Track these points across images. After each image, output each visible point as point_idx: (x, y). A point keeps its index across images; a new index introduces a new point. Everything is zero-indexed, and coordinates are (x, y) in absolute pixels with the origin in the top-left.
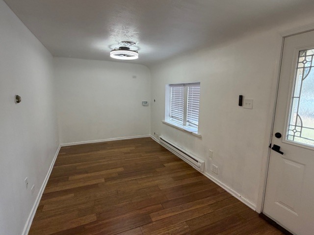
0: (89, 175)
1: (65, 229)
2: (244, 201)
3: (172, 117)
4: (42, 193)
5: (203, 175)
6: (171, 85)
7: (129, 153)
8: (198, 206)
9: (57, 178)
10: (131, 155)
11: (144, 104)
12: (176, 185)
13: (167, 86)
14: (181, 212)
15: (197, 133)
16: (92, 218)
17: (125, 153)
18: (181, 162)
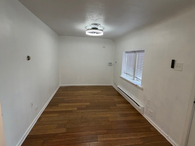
0: (70, 104)
1: (48, 133)
2: (171, 141)
3: (126, 74)
4: (43, 111)
5: (142, 116)
6: (127, 52)
7: (96, 94)
8: (132, 137)
9: (53, 104)
10: (97, 95)
11: (109, 64)
12: (121, 120)
13: (124, 53)
14: (119, 139)
15: (140, 86)
16: (64, 130)
17: (94, 94)
18: (129, 105)
